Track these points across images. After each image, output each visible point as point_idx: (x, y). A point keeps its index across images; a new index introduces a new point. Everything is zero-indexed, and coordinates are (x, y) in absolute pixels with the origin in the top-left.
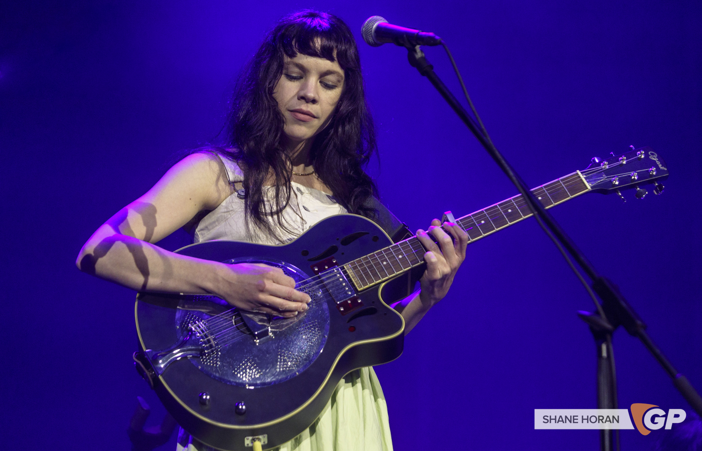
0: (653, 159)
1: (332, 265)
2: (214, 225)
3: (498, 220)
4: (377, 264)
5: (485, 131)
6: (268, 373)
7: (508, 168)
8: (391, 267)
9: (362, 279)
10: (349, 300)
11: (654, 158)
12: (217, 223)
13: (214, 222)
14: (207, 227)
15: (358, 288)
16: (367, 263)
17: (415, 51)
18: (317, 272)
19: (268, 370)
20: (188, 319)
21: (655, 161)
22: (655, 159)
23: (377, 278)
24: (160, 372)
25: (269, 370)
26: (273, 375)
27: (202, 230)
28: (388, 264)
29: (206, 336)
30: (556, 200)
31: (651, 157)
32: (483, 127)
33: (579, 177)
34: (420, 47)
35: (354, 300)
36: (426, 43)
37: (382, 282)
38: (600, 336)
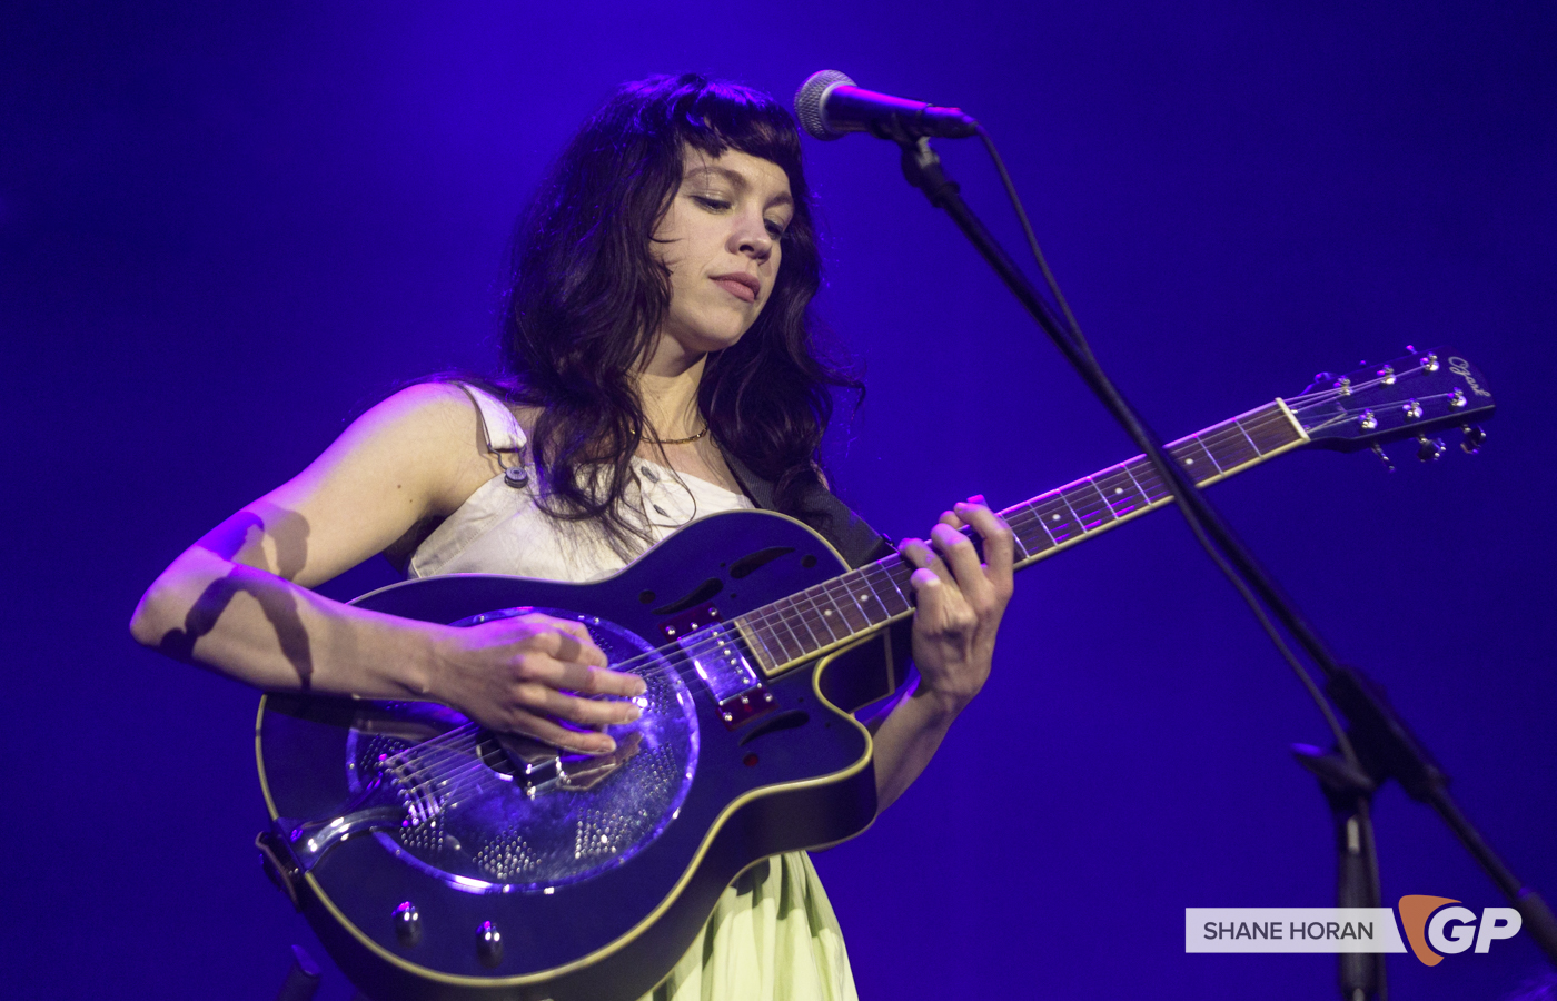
0: (1459, 372)
1: (706, 622)
2: (452, 550)
3: (1093, 513)
4: (810, 616)
5: (1078, 332)
6: (554, 861)
7: (1131, 418)
8: (842, 622)
9: (775, 651)
10: (744, 696)
11: (1462, 370)
12: (458, 546)
13: (453, 543)
14: (436, 556)
15: (765, 669)
16: (786, 614)
17: (917, 150)
18: (674, 638)
19: (553, 855)
20: (374, 747)
21: (1463, 378)
22: (1463, 373)
23: (810, 646)
24: (308, 865)
25: (557, 856)
26: (565, 864)
27: (426, 563)
28: (835, 614)
29: (414, 782)
30: (1226, 466)
31: (1455, 370)
32: (1074, 323)
33: (1282, 413)
34: (929, 142)
35: (756, 696)
36: (943, 132)
37: (822, 655)
38: (1344, 802)
